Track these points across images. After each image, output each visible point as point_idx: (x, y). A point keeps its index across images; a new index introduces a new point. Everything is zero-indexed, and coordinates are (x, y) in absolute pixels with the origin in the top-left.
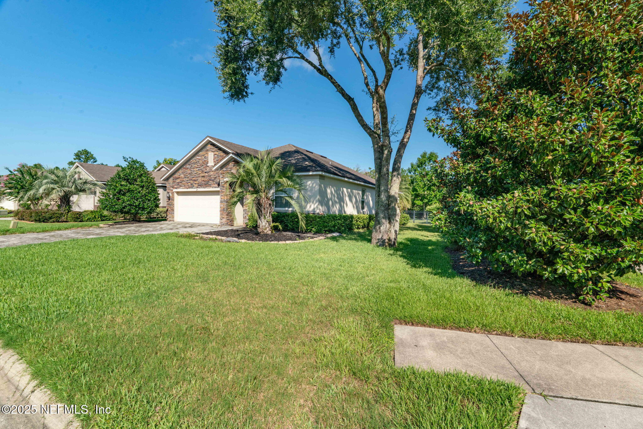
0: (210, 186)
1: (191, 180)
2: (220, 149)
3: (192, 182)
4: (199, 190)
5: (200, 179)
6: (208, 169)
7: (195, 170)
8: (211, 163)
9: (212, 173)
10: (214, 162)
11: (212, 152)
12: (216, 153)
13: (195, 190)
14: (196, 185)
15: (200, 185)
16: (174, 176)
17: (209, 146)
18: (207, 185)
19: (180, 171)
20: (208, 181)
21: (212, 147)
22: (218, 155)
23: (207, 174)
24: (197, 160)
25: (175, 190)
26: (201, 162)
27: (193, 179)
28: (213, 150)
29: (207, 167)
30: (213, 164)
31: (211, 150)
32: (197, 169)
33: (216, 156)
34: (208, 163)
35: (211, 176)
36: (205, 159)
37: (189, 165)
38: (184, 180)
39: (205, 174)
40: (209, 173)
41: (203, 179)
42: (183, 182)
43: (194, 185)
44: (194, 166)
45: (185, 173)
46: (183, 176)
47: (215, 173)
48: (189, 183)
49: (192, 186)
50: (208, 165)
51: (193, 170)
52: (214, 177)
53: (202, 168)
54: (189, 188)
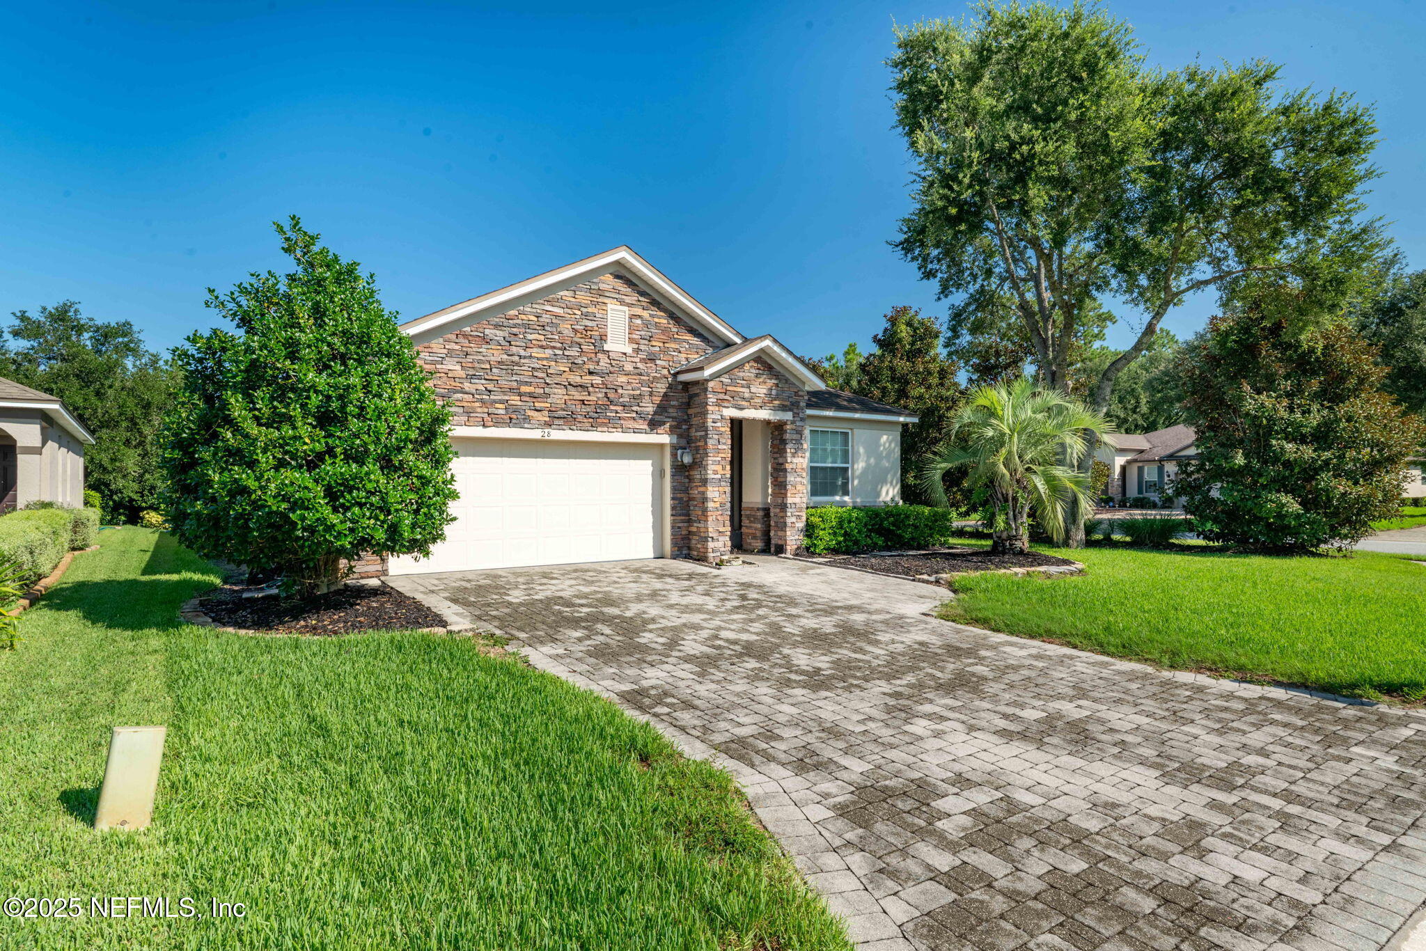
0: (612, 423)
2: (658, 301)
3: (515, 400)
4: (556, 435)
5: (558, 396)
6: (604, 364)
7: (536, 352)
8: (618, 343)
9: (623, 379)
10: (631, 341)
11: (622, 303)
12: (638, 311)
13: (536, 434)
14: (544, 417)
15: (570, 420)
17: (608, 282)
18: (597, 418)
20: (606, 408)
21: (619, 284)
22: (646, 325)
23: (597, 380)
24: (545, 319)
26: (566, 329)
27: (524, 389)
28: (628, 300)
29: (600, 355)
30: (628, 349)
31: (617, 296)
32: (549, 352)
33: (639, 321)
34: (603, 338)
35: (620, 391)
36: (589, 324)
37: (497, 326)
38: (467, 386)
39: (587, 379)
40: (611, 378)
41: (577, 395)
42: (459, 396)
43: (530, 413)
44: (530, 337)
45: (470, 359)
46: (458, 367)
47: (635, 380)
48: (501, 402)
49: (514, 418)
50: (606, 347)
51: (522, 353)
52: (629, 395)
53: (573, 352)
54: (497, 424)
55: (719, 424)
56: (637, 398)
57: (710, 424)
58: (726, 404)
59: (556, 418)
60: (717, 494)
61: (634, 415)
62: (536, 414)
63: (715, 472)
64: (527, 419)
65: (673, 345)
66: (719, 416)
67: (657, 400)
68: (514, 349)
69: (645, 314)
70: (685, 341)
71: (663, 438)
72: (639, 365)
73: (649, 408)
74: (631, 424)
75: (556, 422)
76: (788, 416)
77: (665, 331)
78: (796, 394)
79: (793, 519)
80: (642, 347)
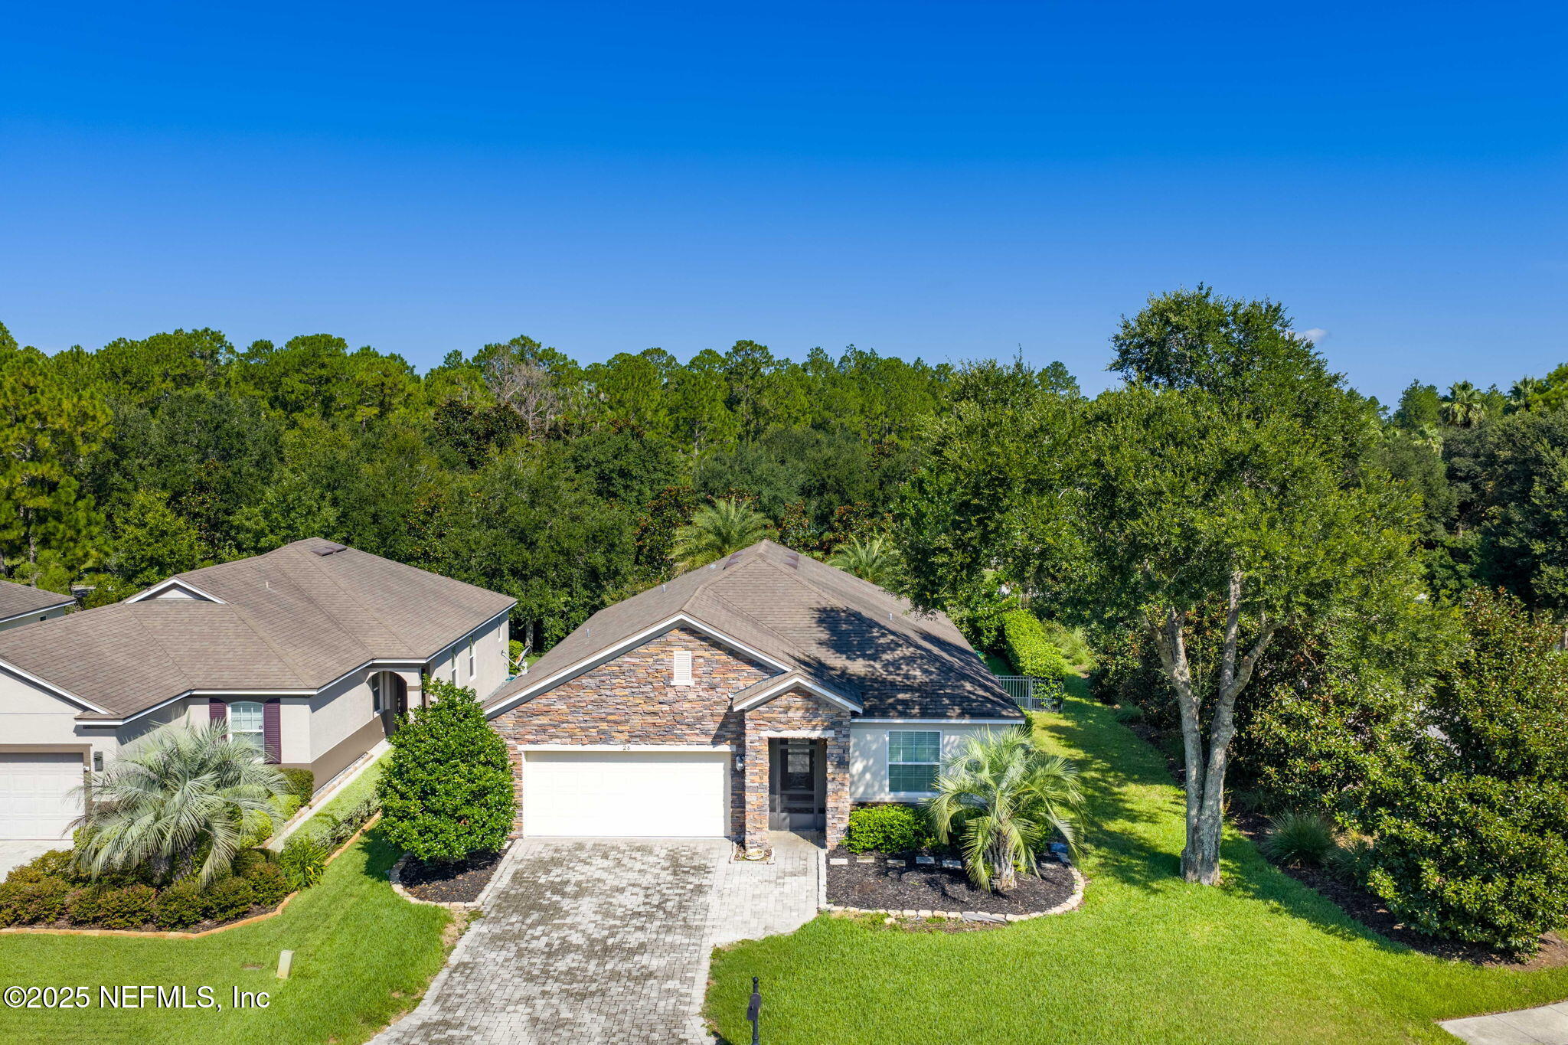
0: (680, 738)
1: (603, 720)
2: (716, 644)
3: (604, 726)
4: (634, 748)
5: (636, 721)
6: (671, 695)
7: (617, 692)
8: (683, 678)
9: (687, 706)
10: (694, 675)
11: (687, 648)
12: (701, 653)
13: (619, 748)
14: (625, 735)
15: (644, 737)
16: (523, 708)
17: (675, 633)
18: (665, 735)
19: (552, 695)
20: (673, 727)
21: (684, 636)
22: (708, 661)
23: (666, 708)
24: (625, 667)
25: (523, 748)
26: (641, 673)
27: (610, 718)
28: (691, 645)
29: (668, 689)
30: (692, 683)
31: (683, 643)
32: (627, 691)
33: (702, 660)
34: (670, 676)
35: (685, 714)
36: (659, 667)
37: (591, 677)
38: (570, 718)
39: (657, 708)
40: (676, 706)
41: (650, 719)
42: (565, 725)
43: (614, 734)
44: (614, 681)
45: (572, 701)
46: (565, 707)
47: (698, 706)
48: (593, 727)
49: (605, 737)
50: (672, 683)
51: (608, 693)
52: (693, 717)
53: (648, 689)
54: (591, 743)
55: (757, 744)
56: (700, 719)
57: (748, 744)
58: (763, 728)
59: (633, 737)
60: (755, 798)
61: (697, 731)
62: (618, 735)
63: (753, 781)
64: (612, 738)
65: (732, 675)
66: (757, 737)
67: (720, 719)
68: (603, 692)
69: (707, 654)
70: (743, 671)
71: (725, 748)
72: (701, 694)
73: (712, 726)
74: (695, 738)
75: (634, 739)
76: (830, 734)
77: (725, 664)
78: (839, 715)
79: (835, 821)
80: (704, 680)
